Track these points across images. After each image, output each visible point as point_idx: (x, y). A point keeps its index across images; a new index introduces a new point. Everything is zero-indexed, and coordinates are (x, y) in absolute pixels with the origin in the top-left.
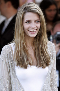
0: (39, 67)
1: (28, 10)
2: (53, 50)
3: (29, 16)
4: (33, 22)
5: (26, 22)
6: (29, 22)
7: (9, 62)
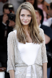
0: (34, 43)
1: (24, 7)
2: (42, 33)
3: (24, 12)
4: (26, 16)
5: (22, 15)
6: (23, 15)
7: (14, 43)
